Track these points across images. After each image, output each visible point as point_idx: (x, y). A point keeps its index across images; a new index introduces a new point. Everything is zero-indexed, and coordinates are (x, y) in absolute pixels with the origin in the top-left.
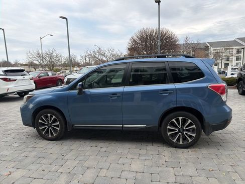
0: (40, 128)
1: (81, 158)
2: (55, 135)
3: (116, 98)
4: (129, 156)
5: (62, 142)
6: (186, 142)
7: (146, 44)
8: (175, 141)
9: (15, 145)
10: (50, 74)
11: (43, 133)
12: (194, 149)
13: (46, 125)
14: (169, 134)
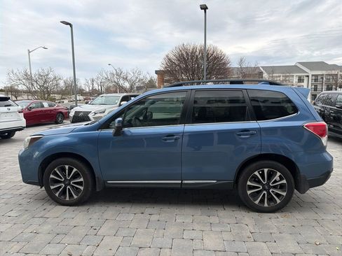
0: (52, 187)
1: (125, 232)
2: (75, 197)
3: (173, 141)
4: (197, 227)
5: (87, 207)
6: (272, 204)
7: (187, 66)
8: (257, 202)
9: (12, 214)
10: (46, 104)
11: (57, 195)
12: (284, 214)
13: (61, 182)
14: (249, 192)
